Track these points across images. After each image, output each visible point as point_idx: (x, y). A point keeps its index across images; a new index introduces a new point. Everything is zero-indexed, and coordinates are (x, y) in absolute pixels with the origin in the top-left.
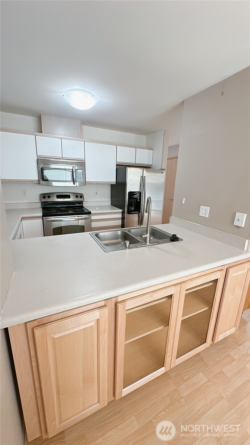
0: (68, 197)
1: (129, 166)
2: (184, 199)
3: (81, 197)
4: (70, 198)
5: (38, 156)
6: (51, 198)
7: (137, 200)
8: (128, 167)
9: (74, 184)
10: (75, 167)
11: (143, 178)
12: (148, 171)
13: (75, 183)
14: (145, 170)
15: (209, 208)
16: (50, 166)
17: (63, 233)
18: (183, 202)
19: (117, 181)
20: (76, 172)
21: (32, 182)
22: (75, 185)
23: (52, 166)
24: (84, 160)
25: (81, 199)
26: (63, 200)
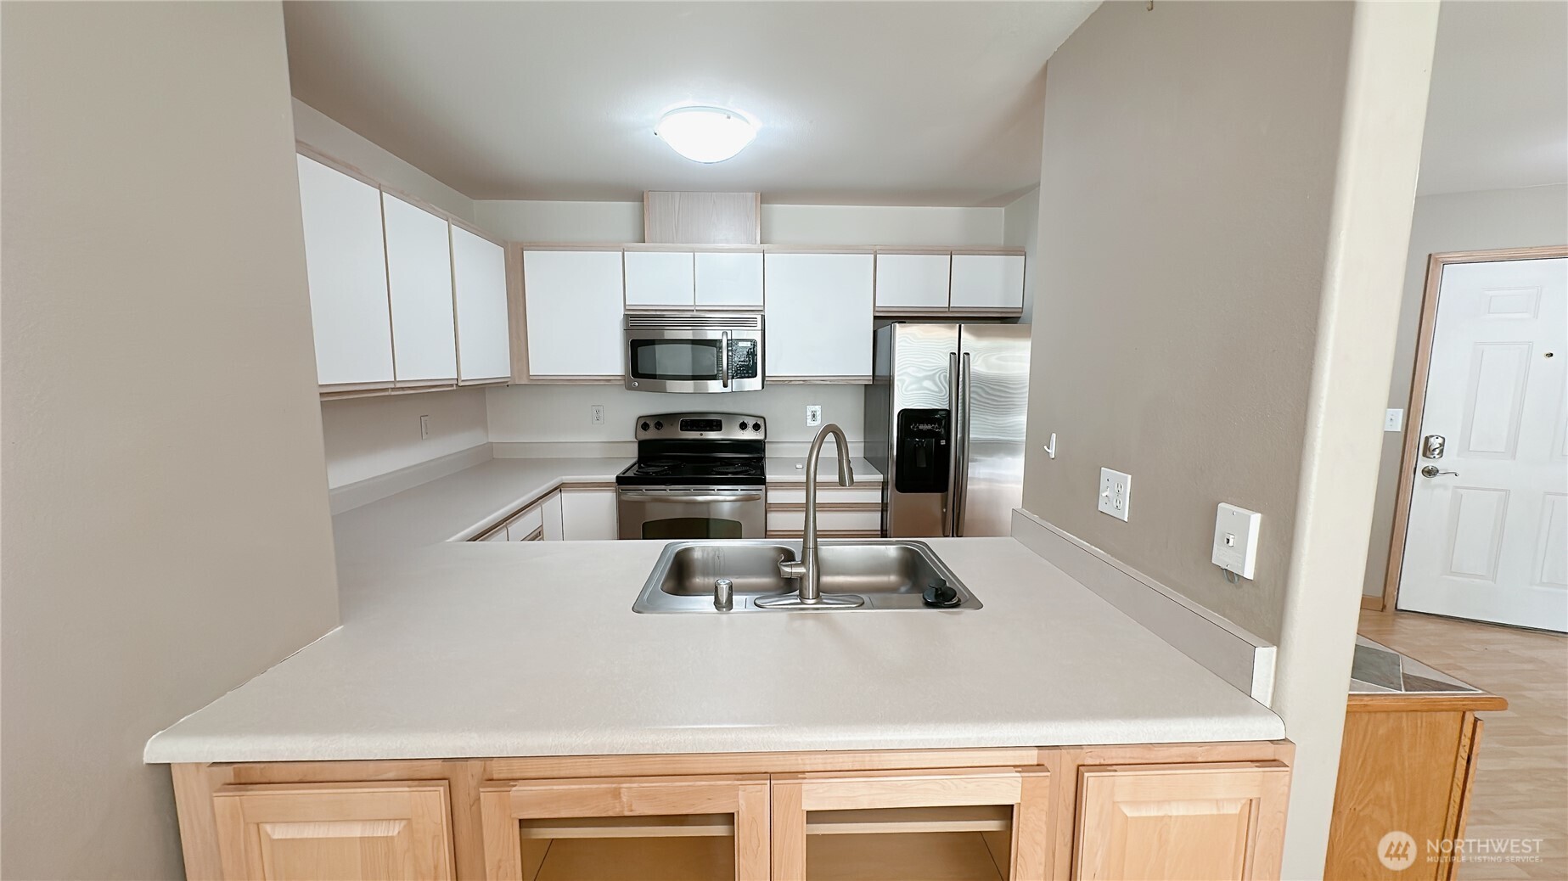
0: (716, 425)
1: (903, 320)
2: (1054, 435)
3: (756, 427)
4: (720, 430)
5: (627, 308)
6: (662, 431)
7: (938, 443)
8: (897, 325)
9: (725, 386)
10: (729, 332)
11: (959, 360)
12: (978, 334)
13: (729, 381)
14: (967, 330)
15: (1130, 476)
16: (663, 335)
17: (711, 535)
18: (1052, 452)
19: (877, 374)
20: (734, 348)
21: (607, 382)
22: (728, 390)
23: (669, 335)
24: (762, 308)
25: (755, 433)
26: (699, 437)
